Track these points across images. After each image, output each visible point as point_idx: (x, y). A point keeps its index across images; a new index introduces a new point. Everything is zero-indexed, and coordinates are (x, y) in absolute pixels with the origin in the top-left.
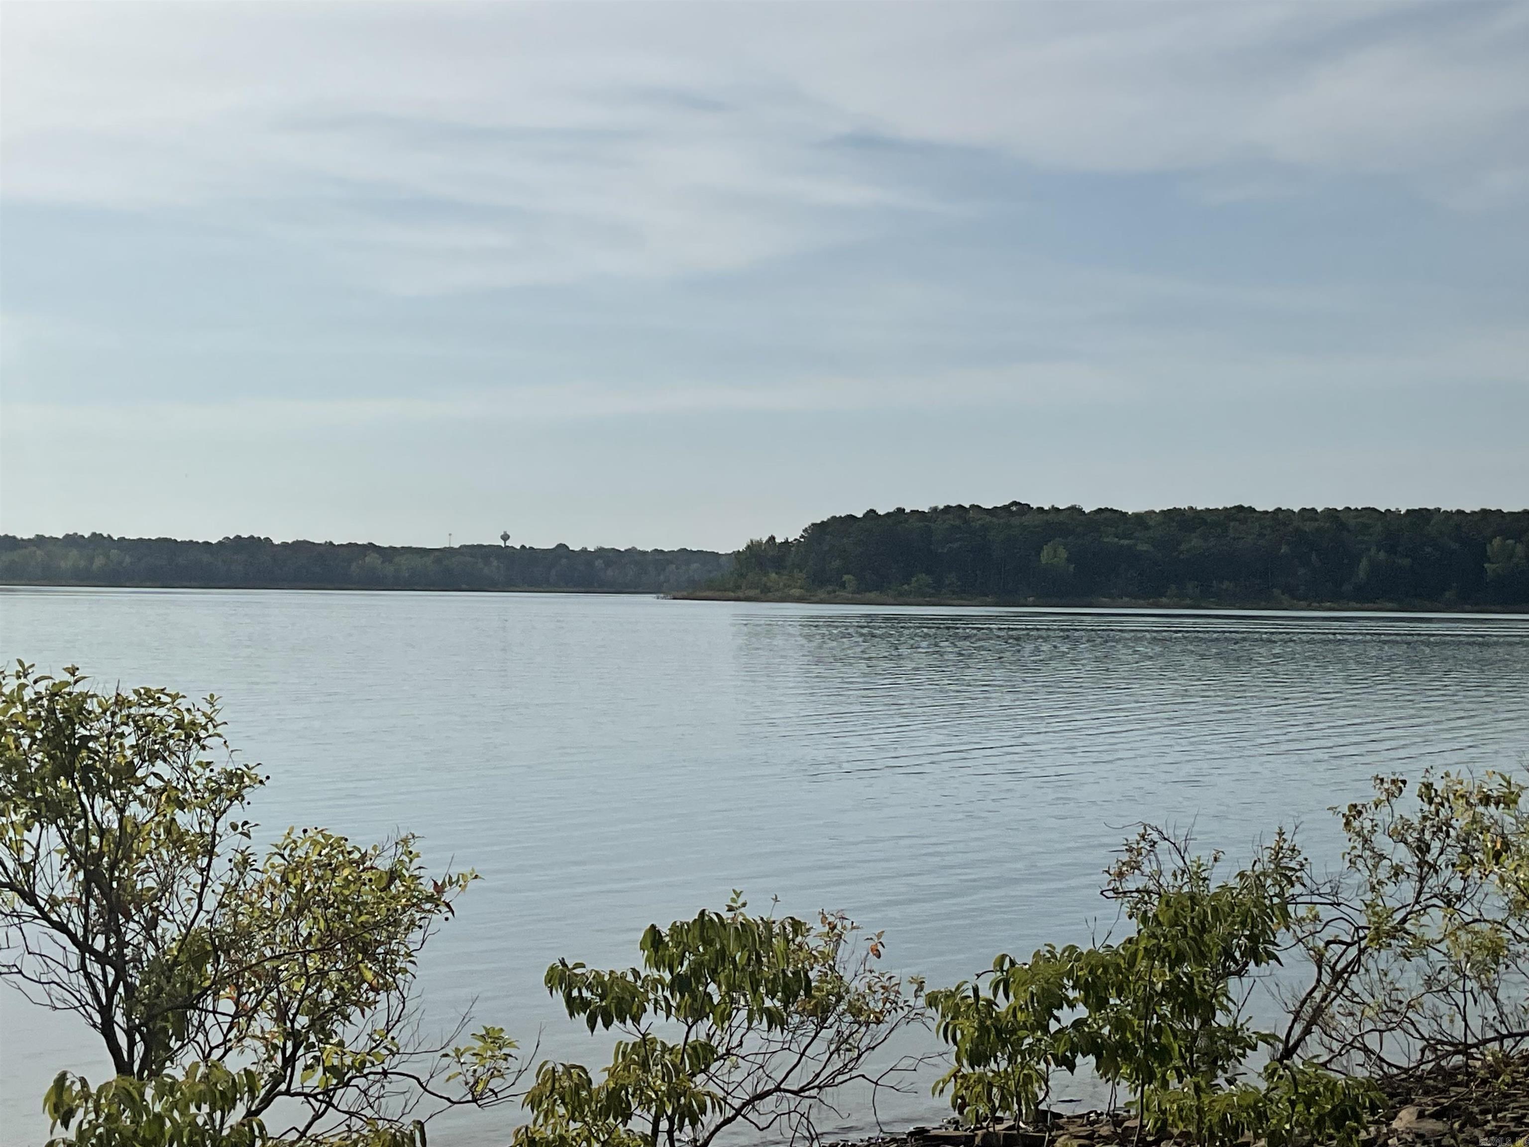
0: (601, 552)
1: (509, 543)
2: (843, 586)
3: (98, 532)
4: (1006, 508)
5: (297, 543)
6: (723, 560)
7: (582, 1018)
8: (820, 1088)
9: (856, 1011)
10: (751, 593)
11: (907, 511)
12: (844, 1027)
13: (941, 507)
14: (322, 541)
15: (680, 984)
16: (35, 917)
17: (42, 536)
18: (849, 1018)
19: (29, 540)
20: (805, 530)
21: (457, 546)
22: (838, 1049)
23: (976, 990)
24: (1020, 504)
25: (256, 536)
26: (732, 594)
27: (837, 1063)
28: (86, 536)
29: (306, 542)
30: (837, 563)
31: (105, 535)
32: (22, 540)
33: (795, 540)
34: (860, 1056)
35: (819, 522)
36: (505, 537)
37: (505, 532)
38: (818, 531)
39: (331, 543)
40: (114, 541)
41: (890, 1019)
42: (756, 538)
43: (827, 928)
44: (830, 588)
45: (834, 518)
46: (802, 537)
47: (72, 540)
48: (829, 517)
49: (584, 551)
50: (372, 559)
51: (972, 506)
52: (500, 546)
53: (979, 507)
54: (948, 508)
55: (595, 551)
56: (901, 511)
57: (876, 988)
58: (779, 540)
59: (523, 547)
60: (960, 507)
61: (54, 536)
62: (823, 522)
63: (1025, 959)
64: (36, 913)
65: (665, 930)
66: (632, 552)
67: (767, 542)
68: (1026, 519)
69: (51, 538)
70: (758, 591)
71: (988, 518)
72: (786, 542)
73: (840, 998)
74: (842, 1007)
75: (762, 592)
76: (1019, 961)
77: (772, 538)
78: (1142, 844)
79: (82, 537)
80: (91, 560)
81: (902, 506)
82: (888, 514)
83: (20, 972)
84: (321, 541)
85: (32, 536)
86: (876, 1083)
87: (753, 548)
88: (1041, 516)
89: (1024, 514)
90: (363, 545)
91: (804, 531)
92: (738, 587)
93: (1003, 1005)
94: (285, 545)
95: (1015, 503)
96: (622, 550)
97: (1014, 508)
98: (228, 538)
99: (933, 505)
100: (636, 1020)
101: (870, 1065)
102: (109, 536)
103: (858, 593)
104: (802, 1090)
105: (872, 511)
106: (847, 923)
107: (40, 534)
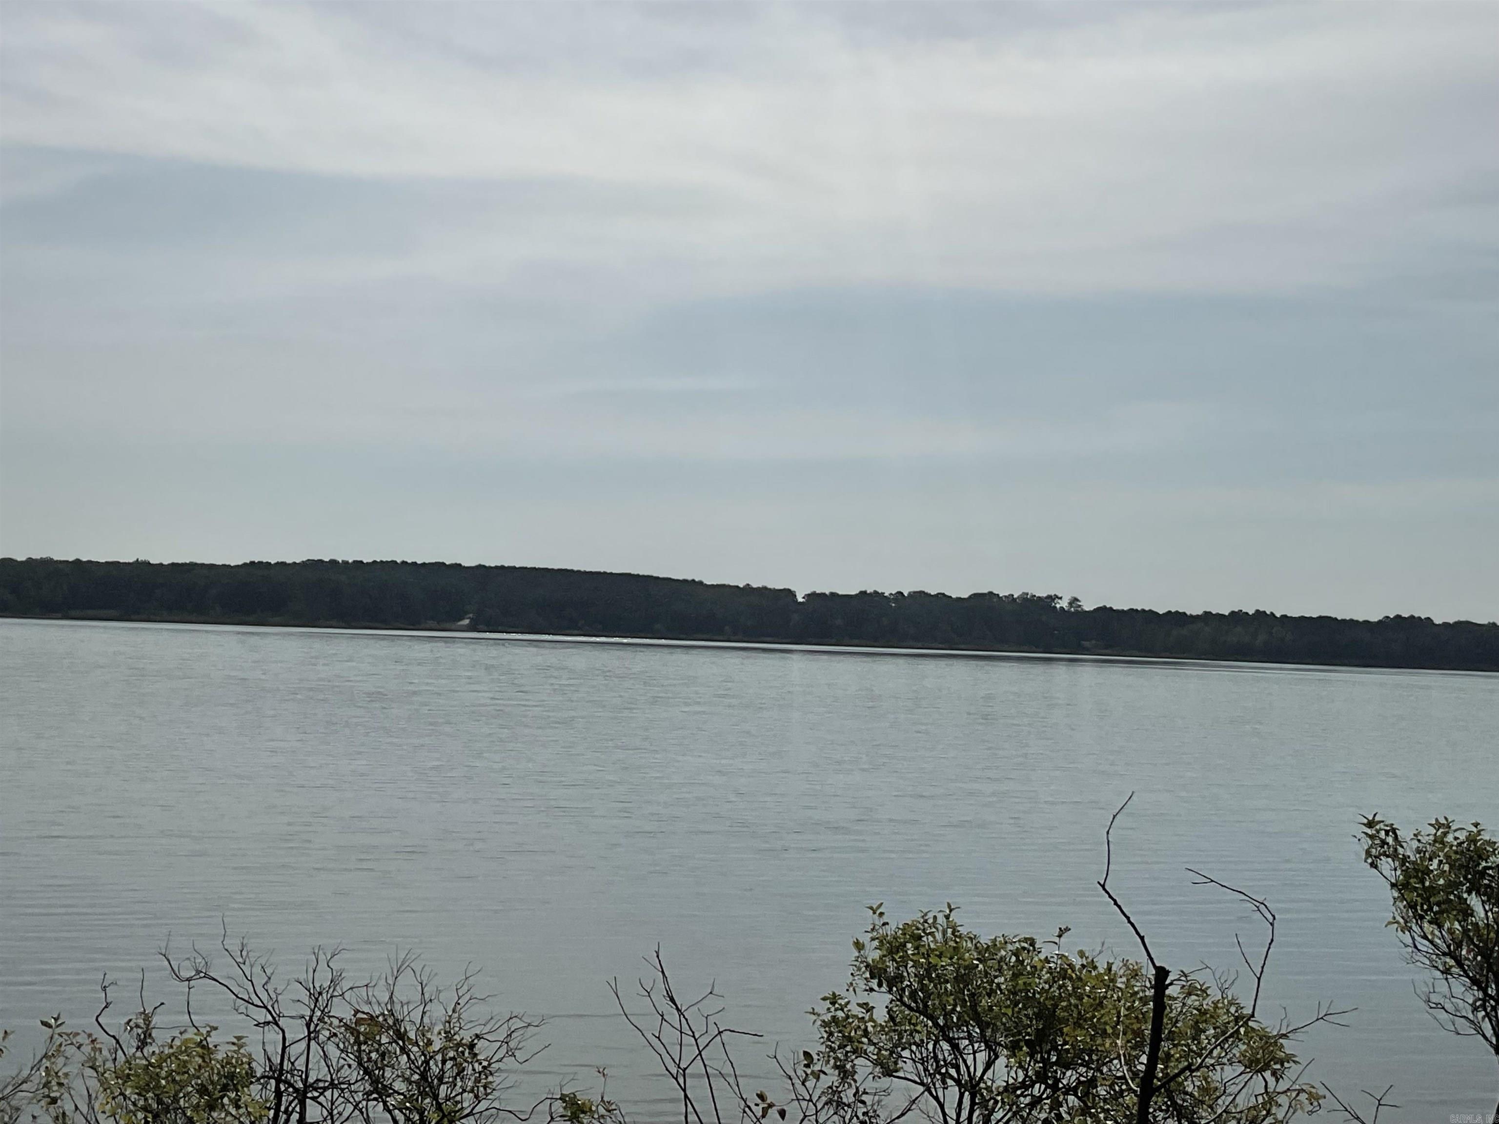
3: (1261, 610)
5: (1459, 624)
14: (1486, 622)
16: (1461, 975)
17: (1210, 613)
19: (1198, 616)
28: (1250, 613)
29: (1468, 623)
31: (1268, 613)
40: (1276, 617)
47: (1237, 617)
61: (1220, 613)
64: (1462, 973)
69: (1218, 615)
79: (1247, 613)
80: (1254, 635)
83: (1443, 1008)
84: (1484, 621)
85: (1200, 612)
94: (1446, 625)
102: (1272, 613)
107: (1208, 610)
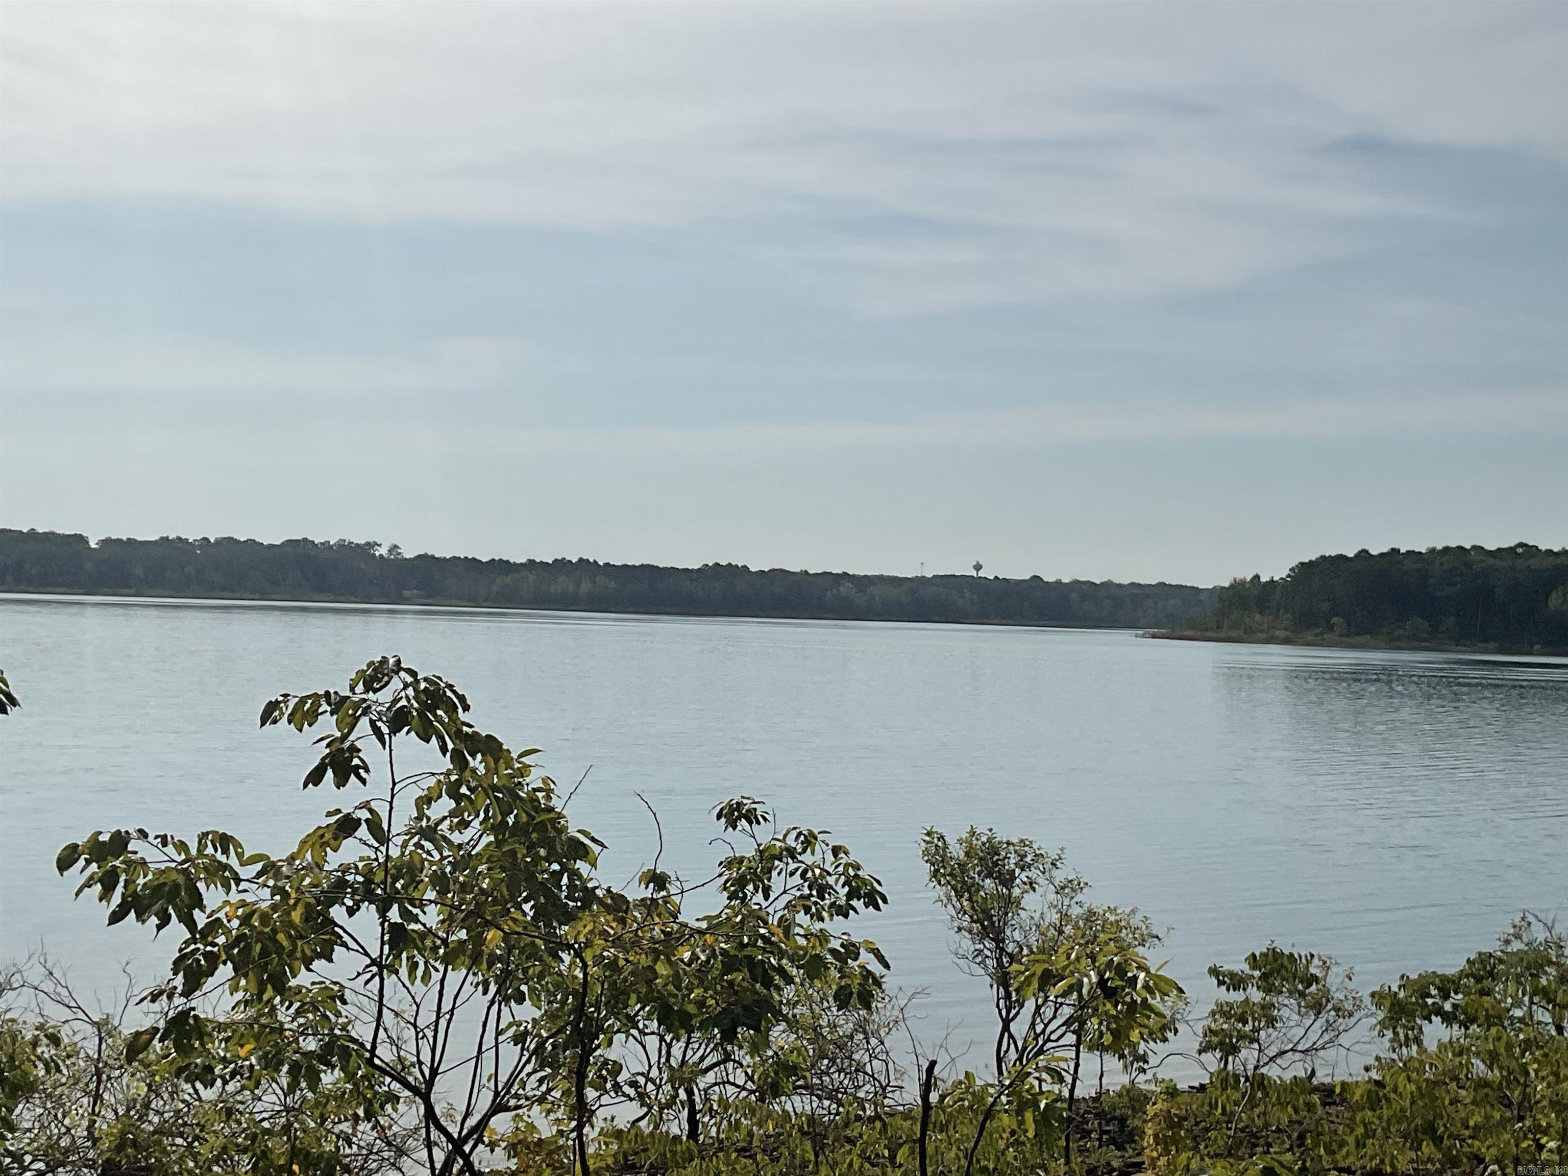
0: (1076, 584)
1: (982, 574)
2: (1331, 628)
3: (584, 558)
4: (1512, 550)
5: (774, 572)
6: (1203, 597)
7: (1224, 988)
8: (1316, 1050)
9: (1337, 1010)
10: (1233, 634)
11: (1403, 551)
12: (1330, 1018)
13: (1439, 547)
15: (1264, 977)
17: (534, 561)
18: (1333, 1013)
19: (521, 564)
20: (1292, 570)
21: (929, 575)
22: (1327, 1030)
23: (1389, 987)
24: (1526, 545)
25: (734, 564)
26: (1213, 634)
27: (1326, 1037)
28: (574, 561)
29: (782, 571)
30: (1326, 606)
31: (591, 561)
32: (515, 564)
33: (1282, 579)
34: (1339, 1034)
35: (1307, 561)
36: (978, 567)
37: (978, 562)
38: (1305, 570)
39: (806, 572)
40: (600, 566)
41: (1357, 1015)
42: (1240, 576)
43: (1321, 963)
44: (1318, 631)
45: (1323, 558)
46: (1289, 576)
47: (561, 565)
48: (1318, 556)
49: (1059, 582)
50: (845, 588)
51: (1474, 547)
52: (973, 576)
53: (1482, 548)
54: (1447, 549)
55: (1071, 583)
56: (1395, 551)
57: (1349, 997)
58: (1263, 579)
59: (996, 578)
60: (1461, 548)
61: (544, 561)
62: (1311, 561)
63: (1414, 976)
65: (1258, 954)
66: (1108, 585)
67: (1252, 580)
68: (1533, 563)
69: (542, 563)
70: (1241, 632)
71: (1491, 561)
72: (1272, 581)
73: (1328, 1001)
74: (1330, 1006)
75: (1245, 633)
76: (1411, 977)
77: (1257, 577)
78: (1523, 923)
79: (570, 561)
80: (578, 584)
81: (1396, 546)
82: (1382, 555)
84: (797, 569)
85: (524, 561)
86: (1348, 1050)
87: (1238, 587)
88: (1550, 559)
89: (1532, 556)
90: (838, 574)
91: (1290, 570)
92: (1219, 627)
93: (1402, 994)
94: (761, 573)
95: (1521, 545)
96: (1098, 582)
97: (1520, 550)
98: (707, 565)
99: (1431, 546)
100: (1244, 989)
101: (1344, 1039)
102: (595, 562)
103: (1346, 636)
104: (1307, 1050)
105: (1365, 551)
106: (1333, 961)
107: (531, 558)
